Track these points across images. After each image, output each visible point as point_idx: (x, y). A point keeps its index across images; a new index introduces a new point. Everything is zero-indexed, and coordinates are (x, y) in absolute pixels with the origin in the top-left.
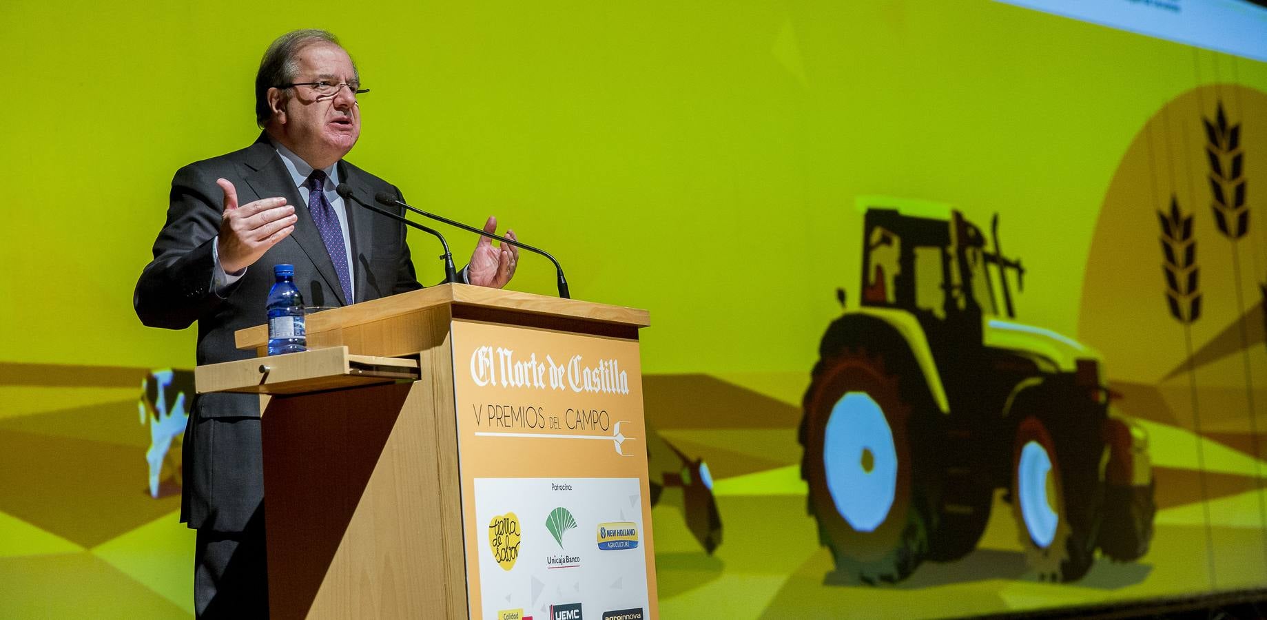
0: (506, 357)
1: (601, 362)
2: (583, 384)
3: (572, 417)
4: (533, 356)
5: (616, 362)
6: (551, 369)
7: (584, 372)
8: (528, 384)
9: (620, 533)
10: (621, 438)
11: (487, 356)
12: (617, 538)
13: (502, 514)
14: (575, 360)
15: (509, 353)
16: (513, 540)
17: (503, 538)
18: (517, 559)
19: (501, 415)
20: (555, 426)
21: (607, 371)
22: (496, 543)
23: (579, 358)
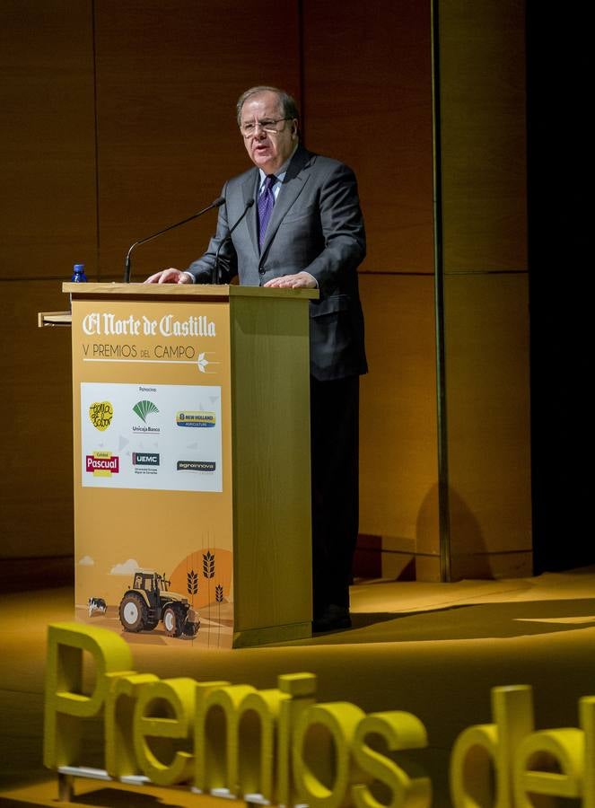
0: (109, 319)
1: (191, 318)
2: (173, 330)
3: (160, 351)
4: (131, 317)
5: (205, 318)
6: (145, 324)
7: (175, 325)
8: (125, 333)
9: (197, 418)
10: (205, 363)
11: (96, 318)
12: (195, 420)
13: (100, 402)
14: (167, 319)
15: (112, 317)
16: (107, 416)
17: (100, 415)
18: (109, 426)
19: (102, 349)
20: (145, 355)
21: (196, 323)
22: (94, 417)
23: (171, 316)
